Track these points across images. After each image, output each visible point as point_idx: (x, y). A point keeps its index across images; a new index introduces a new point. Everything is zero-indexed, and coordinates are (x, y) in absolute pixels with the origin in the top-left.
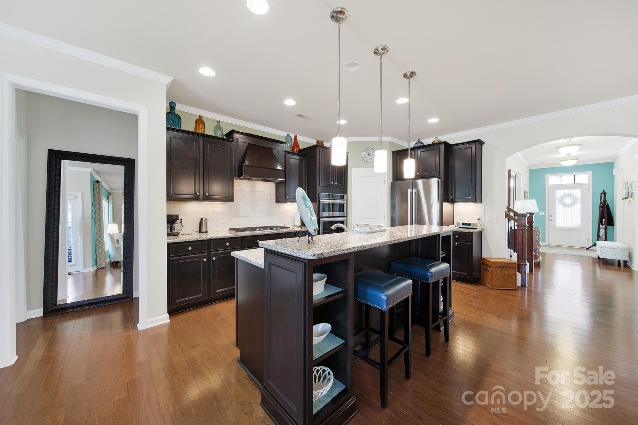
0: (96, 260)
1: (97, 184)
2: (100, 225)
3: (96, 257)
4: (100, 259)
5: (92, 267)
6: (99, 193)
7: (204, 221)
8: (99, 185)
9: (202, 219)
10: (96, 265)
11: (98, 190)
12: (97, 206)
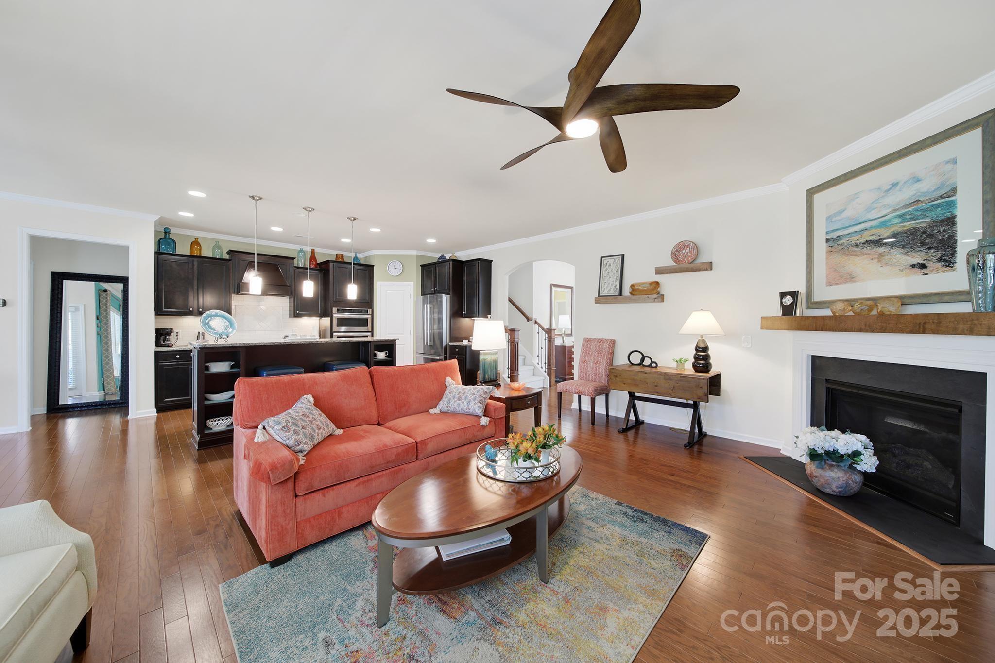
0: (103, 384)
1: (104, 294)
2: (107, 343)
3: (103, 381)
4: (108, 383)
5: (98, 391)
6: (107, 304)
7: (201, 335)
8: (107, 295)
9: (199, 333)
10: (104, 390)
11: (104, 301)
12: (104, 320)
